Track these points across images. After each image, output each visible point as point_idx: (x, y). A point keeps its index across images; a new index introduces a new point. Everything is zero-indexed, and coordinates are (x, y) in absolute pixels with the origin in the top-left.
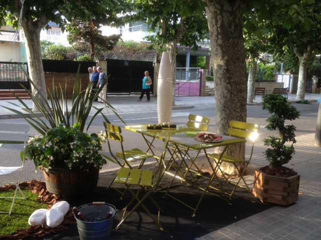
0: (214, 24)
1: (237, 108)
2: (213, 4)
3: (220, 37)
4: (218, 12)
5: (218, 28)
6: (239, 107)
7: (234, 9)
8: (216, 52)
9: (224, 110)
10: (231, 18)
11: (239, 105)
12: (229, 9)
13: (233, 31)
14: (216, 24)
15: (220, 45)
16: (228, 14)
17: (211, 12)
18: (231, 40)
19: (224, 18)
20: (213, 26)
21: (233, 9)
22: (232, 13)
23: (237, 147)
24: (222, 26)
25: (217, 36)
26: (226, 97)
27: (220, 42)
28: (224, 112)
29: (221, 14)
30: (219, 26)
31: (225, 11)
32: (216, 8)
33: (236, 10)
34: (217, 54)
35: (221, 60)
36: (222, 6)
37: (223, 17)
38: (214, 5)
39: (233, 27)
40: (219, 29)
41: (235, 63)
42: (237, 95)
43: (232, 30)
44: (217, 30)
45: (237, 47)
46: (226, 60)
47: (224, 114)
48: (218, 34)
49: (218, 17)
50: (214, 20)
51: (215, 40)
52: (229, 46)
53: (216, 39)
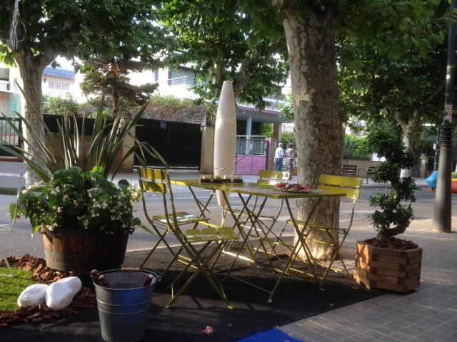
0: (296, 44)
1: (328, 162)
2: (295, 17)
3: (304, 62)
4: (302, 28)
5: (301, 49)
6: (331, 160)
7: (324, 25)
8: (299, 84)
9: (309, 165)
10: (320, 37)
11: (330, 157)
12: (318, 24)
13: (322, 55)
14: (299, 45)
15: (305, 74)
16: (316, 31)
17: (292, 27)
18: (319, 67)
19: (310, 36)
20: (295, 47)
21: (322, 24)
22: (321, 30)
23: (328, 218)
24: (308, 47)
25: (300, 61)
26: (312, 146)
27: (304, 69)
28: (309, 167)
29: (306, 31)
30: (303, 46)
31: (311, 27)
32: (299, 22)
33: (326, 26)
34: (300, 86)
35: (305, 94)
36: (307, 20)
37: (308, 34)
38: (297, 19)
39: (322, 49)
40: (303, 52)
41: (324, 98)
42: (328, 143)
43: (320, 53)
44: (300, 53)
45: (328, 76)
46: (312, 94)
47: (309, 170)
48: (302, 57)
49: (301, 35)
50: (296, 40)
51: (297, 66)
52: (317, 75)
53: (299, 64)
